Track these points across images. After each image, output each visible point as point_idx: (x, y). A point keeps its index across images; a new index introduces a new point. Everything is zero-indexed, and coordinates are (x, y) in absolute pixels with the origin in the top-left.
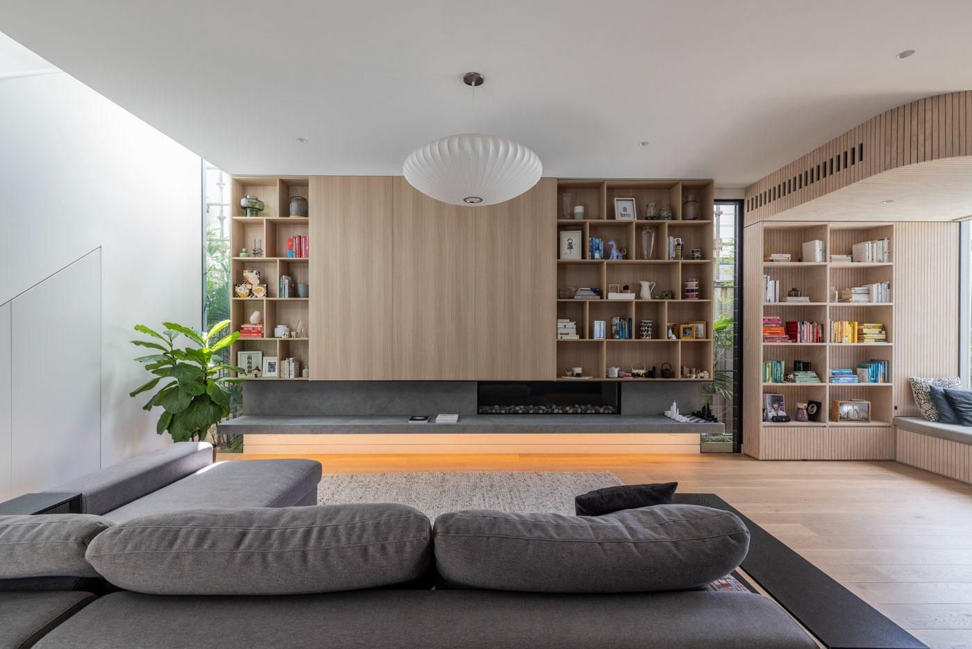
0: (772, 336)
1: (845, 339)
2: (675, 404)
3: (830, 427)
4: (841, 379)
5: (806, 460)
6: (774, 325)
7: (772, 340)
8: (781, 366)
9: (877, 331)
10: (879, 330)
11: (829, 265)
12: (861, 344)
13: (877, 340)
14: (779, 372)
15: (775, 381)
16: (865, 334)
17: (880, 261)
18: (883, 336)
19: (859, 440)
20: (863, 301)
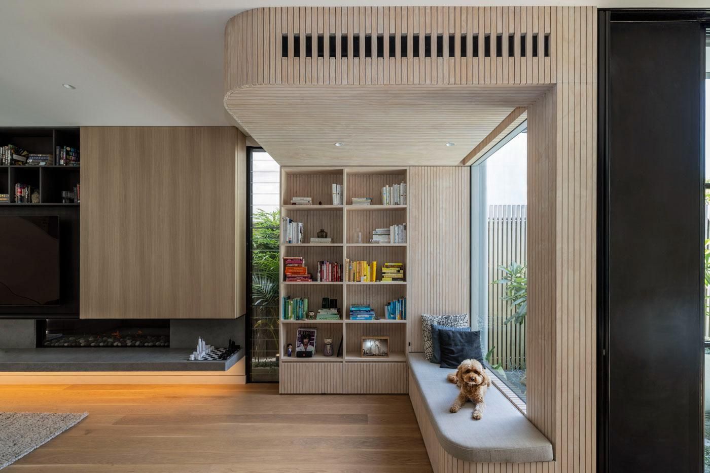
0: (293, 276)
1: (363, 278)
2: (200, 340)
3: (346, 362)
4: (358, 316)
5: (325, 394)
6: (297, 265)
7: (293, 278)
8: (303, 304)
9: (394, 270)
10: (398, 269)
11: (346, 208)
12: (378, 283)
13: (394, 279)
14: (301, 310)
15: (298, 318)
16: (384, 273)
17: (397, 204)
18: (400, 275)
19: (374, 375)
20: (383, 242)
